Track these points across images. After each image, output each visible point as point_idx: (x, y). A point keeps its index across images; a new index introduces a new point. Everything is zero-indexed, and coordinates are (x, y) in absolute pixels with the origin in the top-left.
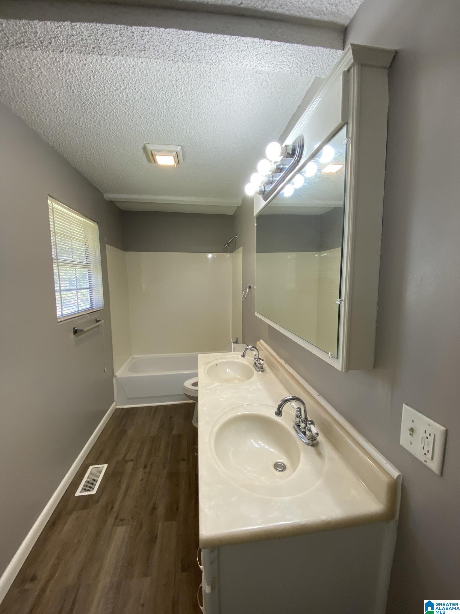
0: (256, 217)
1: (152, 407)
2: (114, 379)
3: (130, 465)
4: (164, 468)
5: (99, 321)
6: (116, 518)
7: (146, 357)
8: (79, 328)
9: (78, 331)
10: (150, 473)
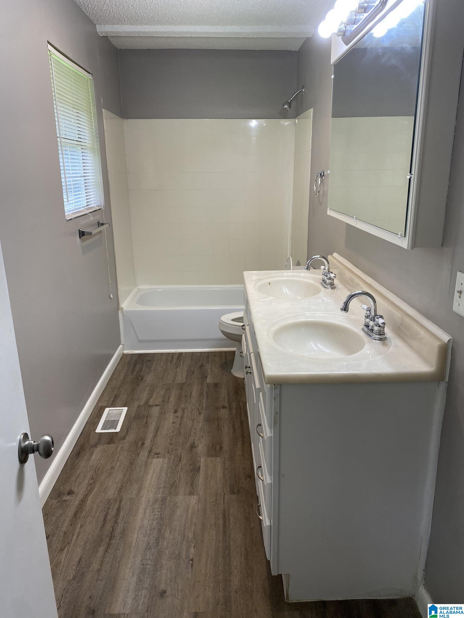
0: (334, 65)
1: (173, 354)
2: (120, 312)
3: (155, 411)
4: (200, 414)
5: (103, 224)
6: (150, 452)
7: (159, 289)
8: (86, 230)
9: (85, 234)
10: (182, 417)
